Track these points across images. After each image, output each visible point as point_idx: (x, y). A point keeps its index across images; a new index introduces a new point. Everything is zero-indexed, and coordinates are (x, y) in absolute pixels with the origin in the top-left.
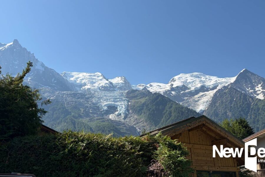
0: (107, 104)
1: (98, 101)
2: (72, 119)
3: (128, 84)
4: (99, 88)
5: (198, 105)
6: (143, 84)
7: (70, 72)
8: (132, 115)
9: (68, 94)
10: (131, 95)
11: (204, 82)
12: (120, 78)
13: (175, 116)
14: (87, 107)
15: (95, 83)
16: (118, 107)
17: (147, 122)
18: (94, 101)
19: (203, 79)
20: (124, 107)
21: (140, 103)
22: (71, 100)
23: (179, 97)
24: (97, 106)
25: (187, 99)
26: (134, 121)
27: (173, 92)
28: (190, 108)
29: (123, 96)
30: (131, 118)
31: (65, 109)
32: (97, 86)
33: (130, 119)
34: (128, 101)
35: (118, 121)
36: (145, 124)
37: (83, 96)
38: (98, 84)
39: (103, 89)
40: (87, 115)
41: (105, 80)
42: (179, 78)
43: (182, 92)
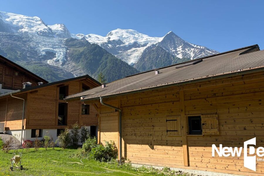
0: (45, 50)
1: (36, 45)
3: (68, 32)
4: (38, 33)
5: (130, 58)
6: (82, 34)
7: (5, 12)
8: (70, 62)
9: (3, 35)
10: (70, 43)
11: (137, 39)
12: (59, 25)
13: (110, 66)
14: (24, 50)
15: (33, 27)
16: (57, 53)
17: (84, 70)
18: (32, 45)
19: (136, 36)
20: (62, 53)
21: (78, 52)
22: (6, 42)
23: (115, 50)
24: (35, 50)
25: (121, 52)
26: (72, 68)
27: (110, 45)
28: (123, 60)
29: (61, 43)
30: (69, 65)
32: (36, 30)
33: (68, 66)
34: (67, 49)
35: (56, 67)
36: (82, 71)
37: (20, 39)
38: (36, 28)
39: (41, 34)
40: (24, 58)
41: (44, 25)
42: (116, 32)
43: (117, 46)
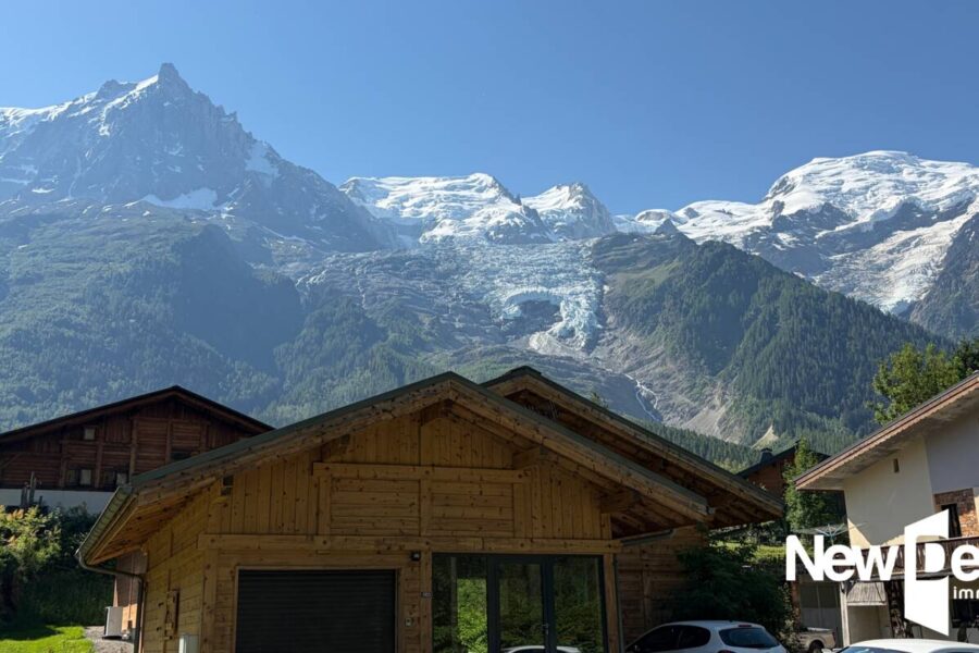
0: (517, 296)
1: (483, 283)
2: (389, 354)
3: (600, 211)
4: (487, 234)
5: (888, 282)
6: (658, 211)
7: (373, 179)
8: (617, 334)
9: (370, 263)
10: (612, 255)
11: (912, 187)
12: (566, 189)
13: (792, 330)
14: (444, 308)
15: (469, 215)
16: (562, 304)
17: (676, 359)
18: (468, 286)
19: (908, 174)
20: (583, 301)
21: (648, 286)
22: (383, 286)
23: (810, 255)
24: (480, 302)
25: (843, 261)
26: (627, 357)
27: (784, 237)
28: (856, 295)
29: (578, 261)
30: (615, 344)
31: (362, 321)
32: (479, 225)
33: (612, 351)
34: (602, 281)
35: (562, 358)
36: (671, 366)
37: (428, 269)
38: (481, 218)
39: (501, 236)
40: (445, 337)
41: (509, 202)
42: (809, 175)
43: (821, 234)
